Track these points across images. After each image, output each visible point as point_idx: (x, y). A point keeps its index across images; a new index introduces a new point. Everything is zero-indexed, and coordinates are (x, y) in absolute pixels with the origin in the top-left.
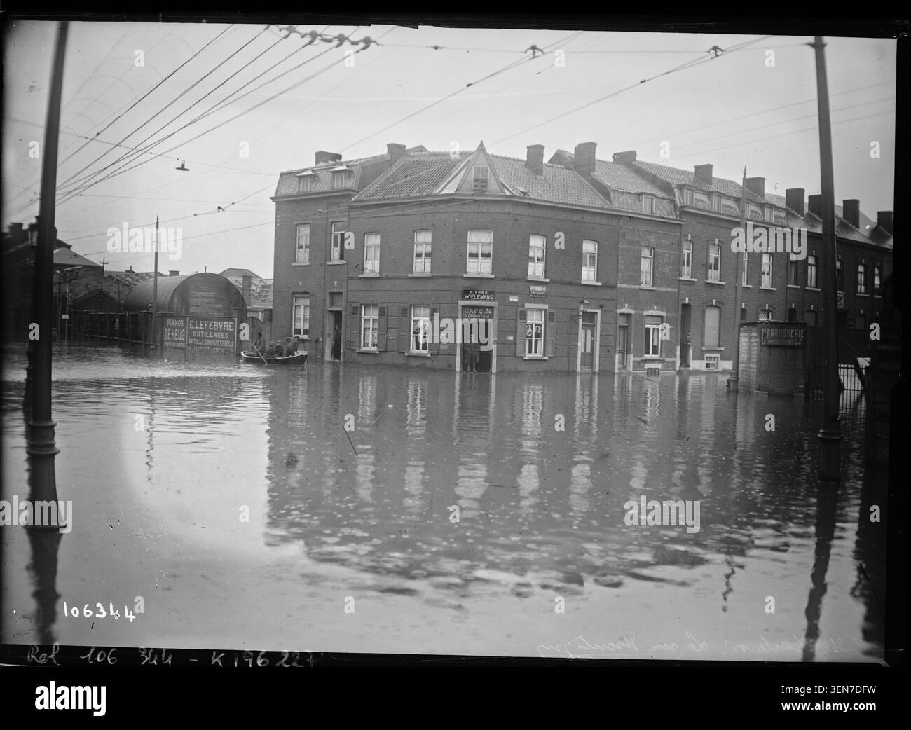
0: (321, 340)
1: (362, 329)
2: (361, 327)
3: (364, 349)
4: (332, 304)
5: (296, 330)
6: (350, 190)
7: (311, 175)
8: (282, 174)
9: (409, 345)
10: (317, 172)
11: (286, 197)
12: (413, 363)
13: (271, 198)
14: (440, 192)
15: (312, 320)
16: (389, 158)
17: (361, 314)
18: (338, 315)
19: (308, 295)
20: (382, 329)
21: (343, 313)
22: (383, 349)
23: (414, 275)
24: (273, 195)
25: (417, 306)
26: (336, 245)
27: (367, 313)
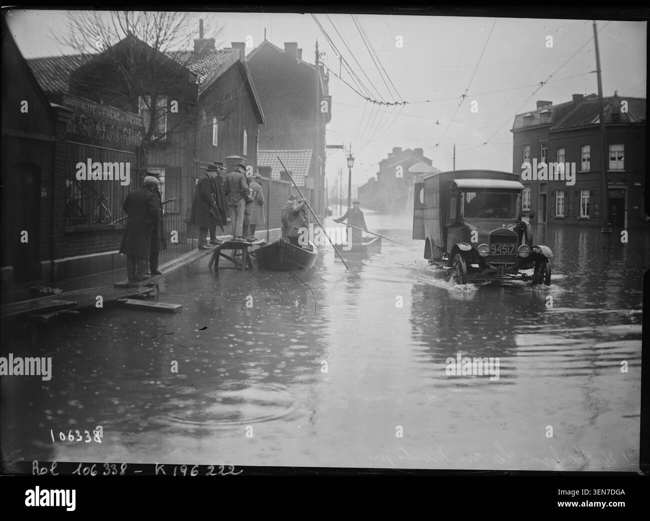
0: (536, 211)
1: (557, 204)
2: (555, 203)
3: (557, 216)
4: (542, 190)
5: (524, 206)
6: (549, 124)
7: (530, 116)
8: (516, 116)
9: (580, 213)
10: (534, 114)
11: (518, 129)
12: (582, 223)
13: (511, 131)
14: (594, 122)
15: (531, 200)
16: (573, 103)
17: (556, 196)
18: (545, 196)
19: (529, 186)
20: (566, 203)
21: (547, 196)
22: (567, 216)
23: (582, 171)
24: (511, 129)
25: (583, 190)
26: (543, 156)
27: (559, 194)
